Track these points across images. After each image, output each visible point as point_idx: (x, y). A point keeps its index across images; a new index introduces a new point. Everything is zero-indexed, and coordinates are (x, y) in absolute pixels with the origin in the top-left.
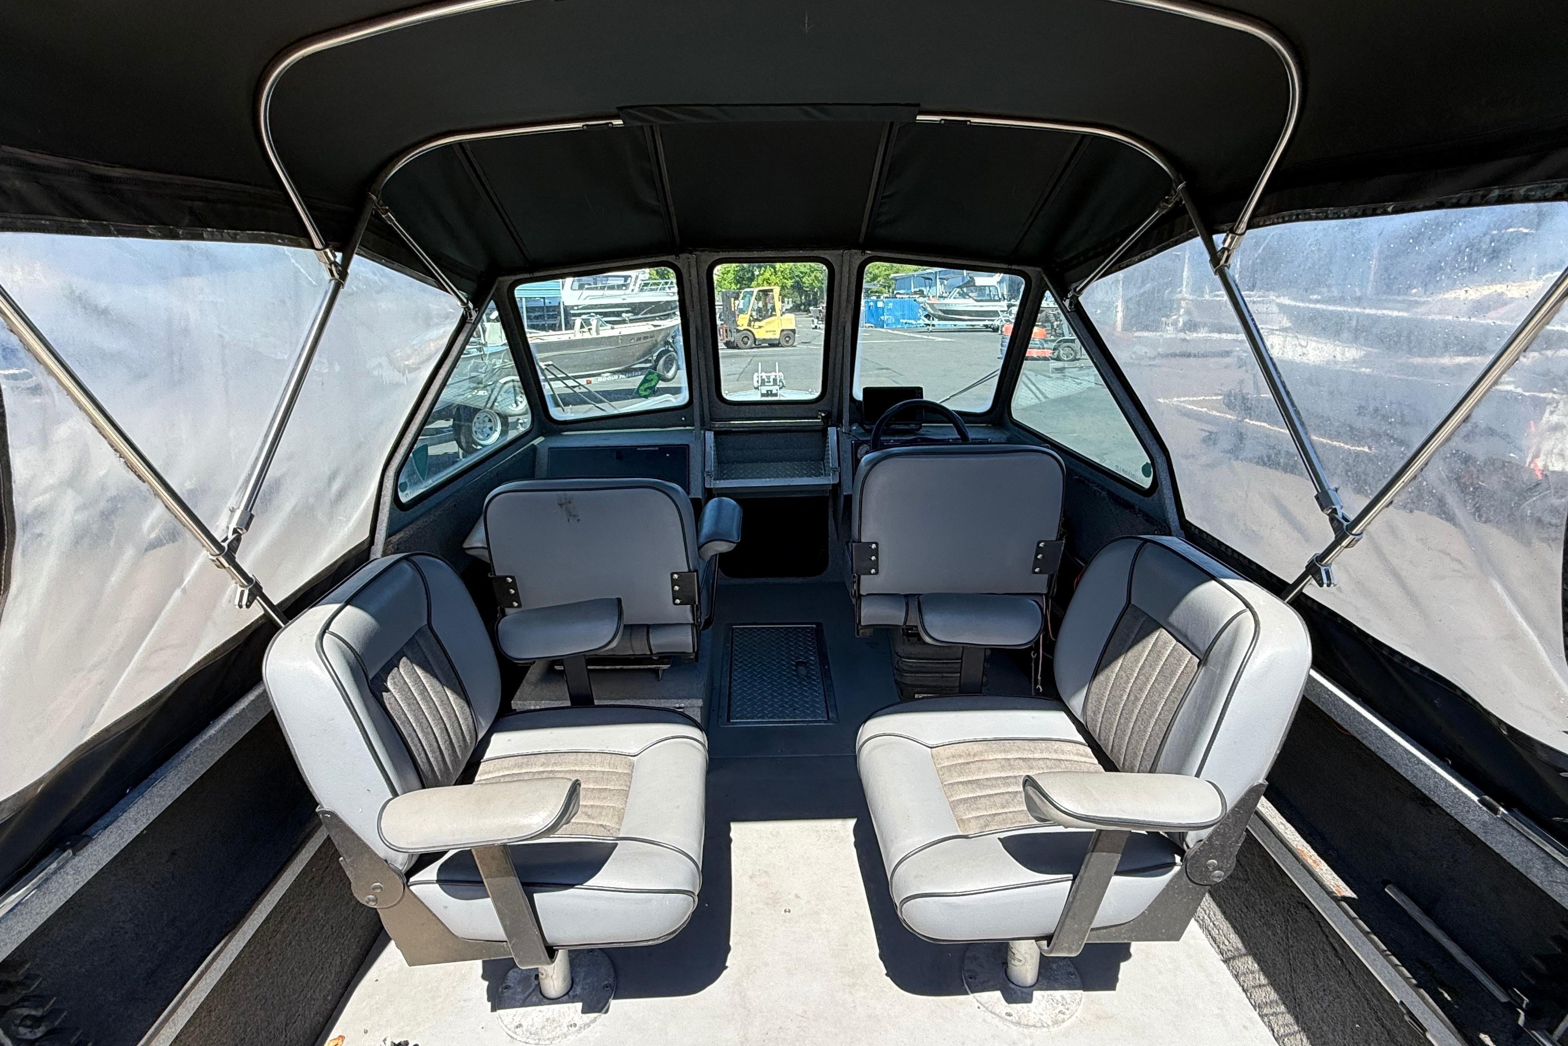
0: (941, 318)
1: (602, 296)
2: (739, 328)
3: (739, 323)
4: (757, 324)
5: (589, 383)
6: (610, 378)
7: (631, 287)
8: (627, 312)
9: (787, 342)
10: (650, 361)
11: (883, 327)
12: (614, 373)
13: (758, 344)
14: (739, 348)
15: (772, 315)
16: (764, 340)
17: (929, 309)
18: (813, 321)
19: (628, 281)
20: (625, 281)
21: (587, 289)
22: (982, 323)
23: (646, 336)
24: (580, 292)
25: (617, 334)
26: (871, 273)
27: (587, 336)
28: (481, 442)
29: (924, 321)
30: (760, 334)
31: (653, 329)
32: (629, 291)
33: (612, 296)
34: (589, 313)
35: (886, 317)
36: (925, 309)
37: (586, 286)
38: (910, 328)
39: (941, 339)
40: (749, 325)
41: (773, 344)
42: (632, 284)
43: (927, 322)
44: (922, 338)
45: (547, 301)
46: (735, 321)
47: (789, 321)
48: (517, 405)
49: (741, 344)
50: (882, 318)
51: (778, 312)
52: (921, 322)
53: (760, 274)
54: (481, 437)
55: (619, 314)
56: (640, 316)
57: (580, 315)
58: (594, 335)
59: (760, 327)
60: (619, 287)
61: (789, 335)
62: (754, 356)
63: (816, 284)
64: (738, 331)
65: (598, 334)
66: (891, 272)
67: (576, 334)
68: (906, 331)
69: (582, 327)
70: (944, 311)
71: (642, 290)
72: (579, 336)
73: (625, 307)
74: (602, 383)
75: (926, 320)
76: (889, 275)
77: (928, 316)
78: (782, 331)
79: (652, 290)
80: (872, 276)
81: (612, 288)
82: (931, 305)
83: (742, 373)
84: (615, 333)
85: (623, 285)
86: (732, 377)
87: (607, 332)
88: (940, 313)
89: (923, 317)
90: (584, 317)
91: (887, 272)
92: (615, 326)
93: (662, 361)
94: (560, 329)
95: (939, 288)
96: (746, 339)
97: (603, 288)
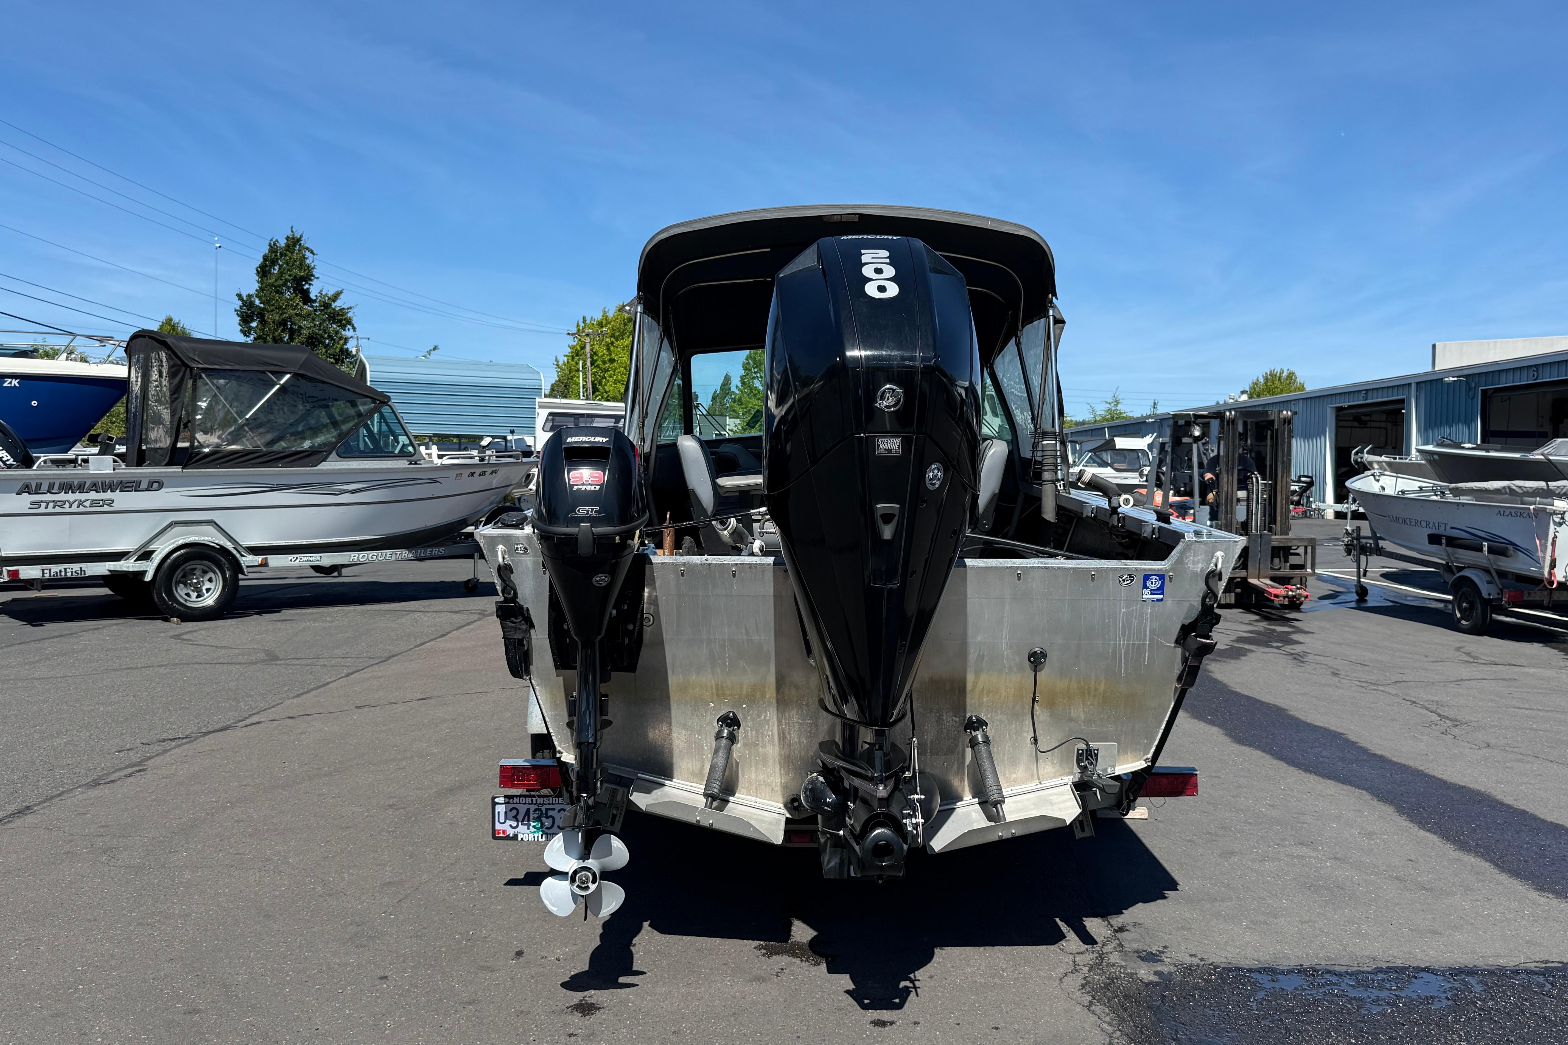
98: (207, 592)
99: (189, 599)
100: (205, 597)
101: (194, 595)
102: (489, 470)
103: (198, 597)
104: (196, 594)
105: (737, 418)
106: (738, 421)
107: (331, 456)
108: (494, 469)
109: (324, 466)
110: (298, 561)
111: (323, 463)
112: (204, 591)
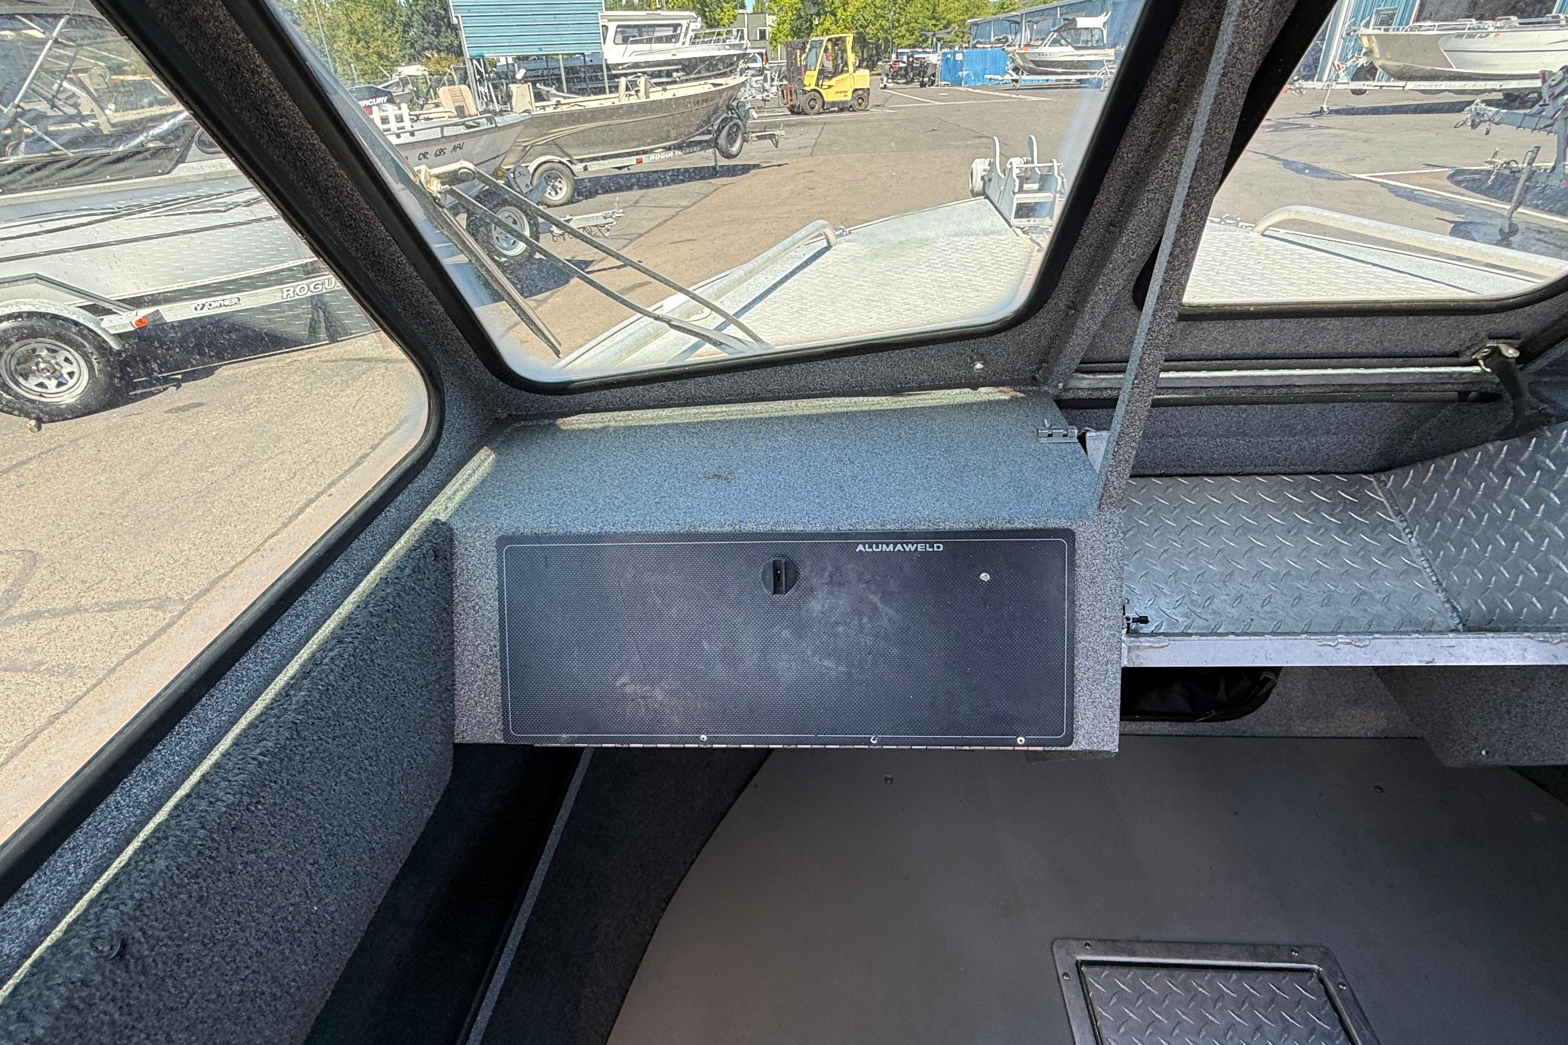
0: (1031, 72)
1: (651, 52)
2: (806, 88)
3: (805, 82)
4: (827, 83)
5: (639, 162)
6: (663, 156)
7: (682, 40)
8: (677, 71)
9: (860, 104)
10: (709, 132)
11: (960, 85)
12: (668, 149)
13: (826, 108)
14: (805, 114)
15: (842, 72)
16: (833, 104)
17: (1019, 60)
18: (882, 80)
19: (679, 31)
20: (675, 30)
21: (633, 42)
22: (1074, 77)
23: (705, 98)
24: (625, 46)
25: (671, 96)
26: (944, 19)
27: (634, 100)
28: (505, 252)
29: (1011, 76)
30: (829, 96)
31: (713, 89)
32: (679, 44)
33: (660, 51)
34: (636, 73)
35: (965, 73)
36: (1013, 61)
37: (631, 39)
38: (997, 86)
39: (1034, 99)
40: (817, 85)
41: (843, 107)
42: (682, 35)
43: (1015, 77)
44: (1010, 98)
45: (587, 59)
46: (801, 81)
47: (862, 78)
48: (557, 193)
49: (807, 109)
50: (960, 73)
51: (851, 68)
52: (1007, 77)
53: (819, 24)
54: (505, 245)
55: (669, 74)
56: (693, 76)
57: (626, 75)
58: (643, 99)
59: (830, 87)
60: (669, 39)
61: (861, 96)
62: (825, 124)
63: (881, 34)
64: (805, 92)
65: (648, 97)
66: (966, 17)
67: (621, 98)
68: (989, 89)
69: (627, 89)
70: (1035, 62)
71: (693, 43)
72: (625, 101)
73: (676, 64)
74: (655, 162)
75: (1013, 74)
76: (965, 20)
77: (1016, 70)
78: (856, 90)
79: (703, 42)
80: (945, 22)
81: (660, 40)
82: (1022, 55)
83: (815, 144)
84: (668, 95)
85: (673, 36)
86: (803, 151)
87: (657, 95)
88: (1031, 65)
89: (1011, 72)
90: (630, 78)
91: (962, 17)
92: (668, 87)
93: (725, 132)
94: (605, 93)
95: (1025, 35)
96: (812, 103)
97: (649, 41)
98: (71, 377)
99: (44, 390)
100: (69, 385)
101: (52, 384)
102: (449, 147)
103: (60, 384)
104: (54, 382)
105: (774, 14)
106: (774, 18)
107: (190, 152)
108: (456, 144)
109: (182, 171)
110: (206, 308)
111: (181, 165)
112: (67, 377)
